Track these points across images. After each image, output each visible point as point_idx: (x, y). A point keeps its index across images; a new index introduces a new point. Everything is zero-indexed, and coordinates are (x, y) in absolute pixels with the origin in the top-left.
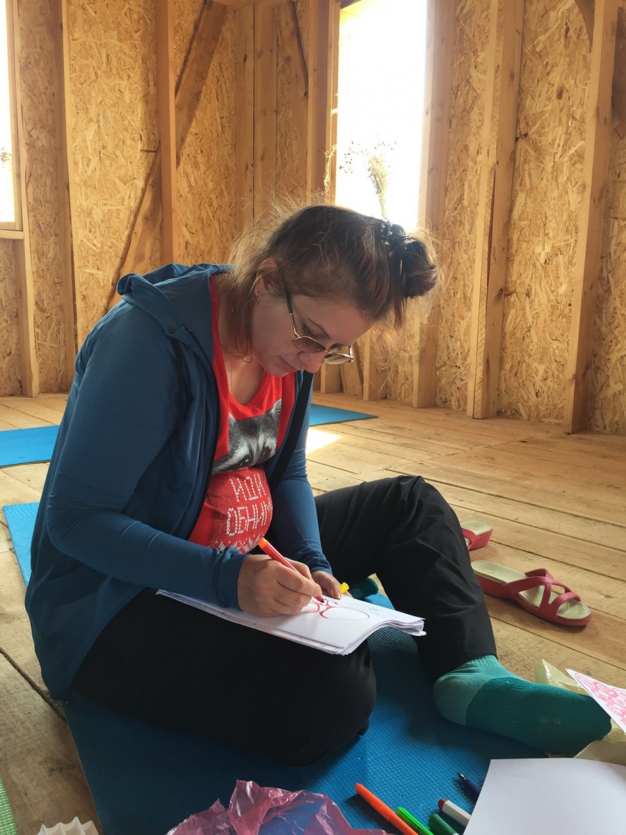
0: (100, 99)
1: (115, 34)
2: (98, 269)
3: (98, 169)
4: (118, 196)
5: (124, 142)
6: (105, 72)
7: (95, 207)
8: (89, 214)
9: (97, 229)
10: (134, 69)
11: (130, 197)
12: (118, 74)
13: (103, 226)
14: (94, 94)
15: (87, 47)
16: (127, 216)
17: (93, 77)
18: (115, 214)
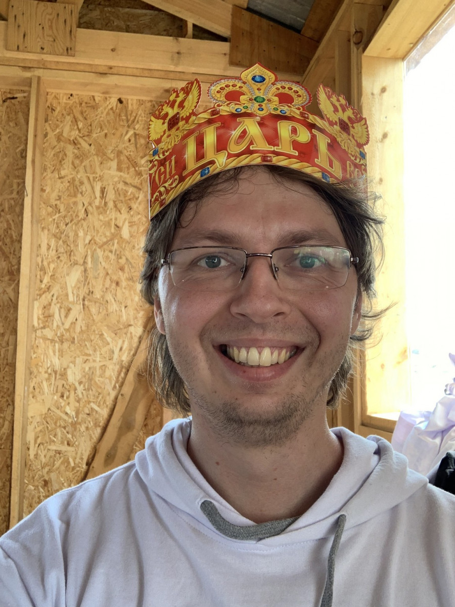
0: (88, 238)
1: (114, 164)
2: (68, 444)
3: (80, 320)
4: (104, 350)
5: (117, 284)
6: (98, 208)
7: (71, 365)
8: (64, 375)
9: (72, 393)
10: (137, 199)
11: (121, 349)
12: (116, 206)
13: (80, 389)
14: (81, 234)
15: (77, 183)
16: (116, 373)
17: (82, 214)
18: (98, 372)
